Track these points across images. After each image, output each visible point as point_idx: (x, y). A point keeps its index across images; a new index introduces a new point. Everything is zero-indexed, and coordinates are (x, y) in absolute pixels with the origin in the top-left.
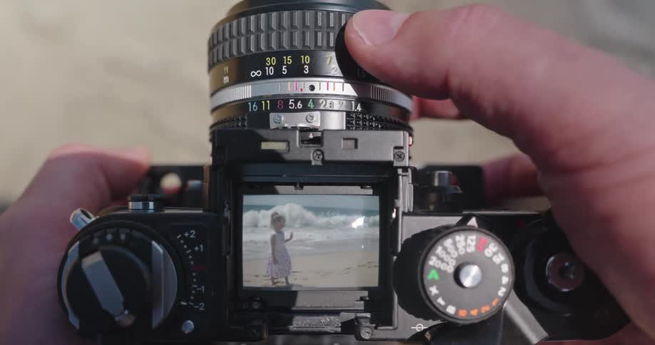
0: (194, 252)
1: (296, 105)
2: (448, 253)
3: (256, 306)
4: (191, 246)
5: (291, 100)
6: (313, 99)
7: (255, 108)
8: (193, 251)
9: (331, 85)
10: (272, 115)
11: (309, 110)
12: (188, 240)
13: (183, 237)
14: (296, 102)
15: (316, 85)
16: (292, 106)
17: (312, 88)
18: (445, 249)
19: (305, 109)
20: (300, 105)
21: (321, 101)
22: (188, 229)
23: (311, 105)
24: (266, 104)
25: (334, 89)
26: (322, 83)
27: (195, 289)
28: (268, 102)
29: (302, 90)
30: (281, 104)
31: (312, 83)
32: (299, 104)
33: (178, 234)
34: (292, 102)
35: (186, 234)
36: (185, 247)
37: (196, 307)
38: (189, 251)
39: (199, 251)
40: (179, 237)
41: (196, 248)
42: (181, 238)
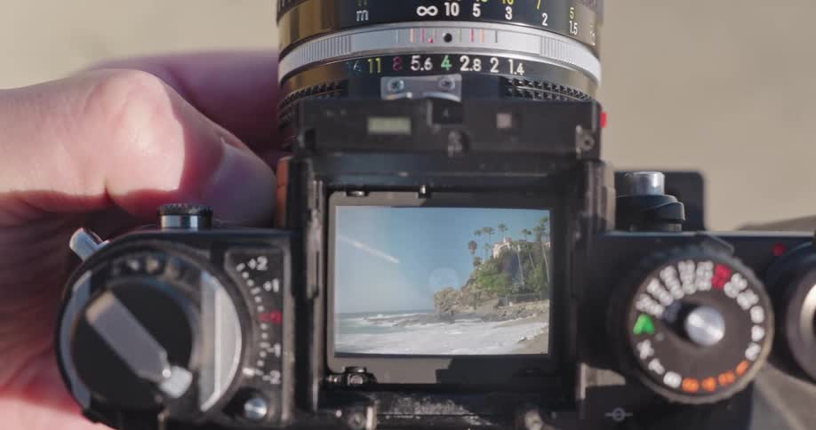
0: (264, 293)
1: (423, 65)
2: (667, 289)
4: (260, 284)
5: (414, 57)
6: (449, 55)
7: (357, 69)
8: (263, 290)
9: (478, 33)
10: (384, 79)
11: (444, 72)
12: (254, 274)
13: (247, 269)
14: (422, 61)
15: (455, 33)
16: (416, 65)
17: (448, 38)
18: (662, 283)
19: (437, 69)
20: (428, 64)
21: (462, 59)
22: (255, 255)
23: (446, 64)
24: (375, 63)
25: (473, 40)
27: (265, 350)
28: (378, 60)
29: (432, 42)
30: (398, 64)
31: (448, 31)
32: (427, 62)
33: (238, 263)
34: (416, 59)
35: (252, 264)
36: (250, 283)
37: (266, 378)
38: (256, 291)
39: (272, 290)
40: (240, 267)
41: (268, 286)
42: (245, 270)
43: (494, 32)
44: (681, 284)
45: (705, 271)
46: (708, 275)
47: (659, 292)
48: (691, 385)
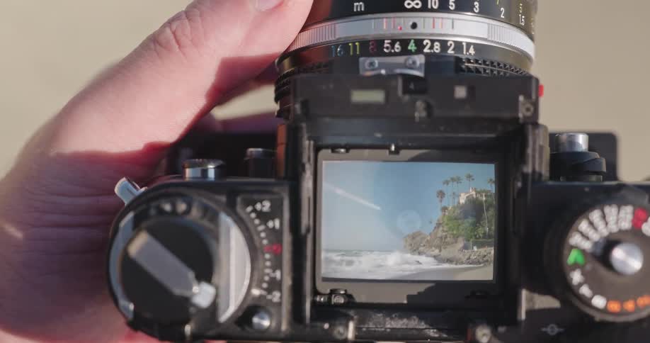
0: (267, 229)
1: (393, 48)
2: (595, 228)
4: (264, 222)
5: (386, 41)
6: (415, 40)
7: (340, 51)
8: (267, 227)
9: (438, 22)
10: (361, 59)
11: (410, 53)
12: (260, 215)
13: (254, 210)
14: (393, 44)
15: (420, 22)
16: (387, 48)
17: (414, 26)
18: (591, 223)
19: (404, 51)
20: (397, 46)
21: (425, 42)
22: (260, 199)
23: (412, 47)
24: (355, 46)
25: (434, 27)
26: (427, 20)
27: (268, 274)
28: (357, 44)
29: (401, 29)
30: (374, 47)
31: (416, 20)
33: (248, 206)
34: (388, 43)
35: (258, 206)
36: (257, 222)
37: (269, 297)
38: (261, 228)
39: (274, 227)
40: (249, 209)
41: (270, 224)
42: (252, 211)
43: (451, 21)
44: (607, 224)
45: (626, 213)
46: (630, 217)
47: (588, 230)
48: (614, 307)
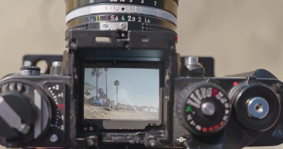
1: (115, 19)
2: (197, 97)
3: (91, 129)
4: (56, 94)
6: (124, 15)
7: (92, 20)
8: (58, 97)
9: (134, 8)
10: (101, 23)
11: (122, 21)
12: (54, 91)
14: (115, 17)
16: (112, 19)
17: (123, 9)
18: (195, 95)
19: (120, 20)
20: (117, 19)
21: (128, 17)
22: (55, 84)
23: (123, 18)
24: (98, 18)
27: (58, 118)
29: (117, 10)
30: (106, 18)
31: (124, 7)
33: (49, 87)
34: (113, 17)
35: (54, 88)
36: (53, 94)
37: (59, 128)
38: (55, 97)
39: (61, 97)
40: (50, 89)
41: (59, 95)
42: (51, 90)
44: (201, 95)
45: (209, 91)
46: (211, 92)
47: (194, 98)
48: (205, 130)
